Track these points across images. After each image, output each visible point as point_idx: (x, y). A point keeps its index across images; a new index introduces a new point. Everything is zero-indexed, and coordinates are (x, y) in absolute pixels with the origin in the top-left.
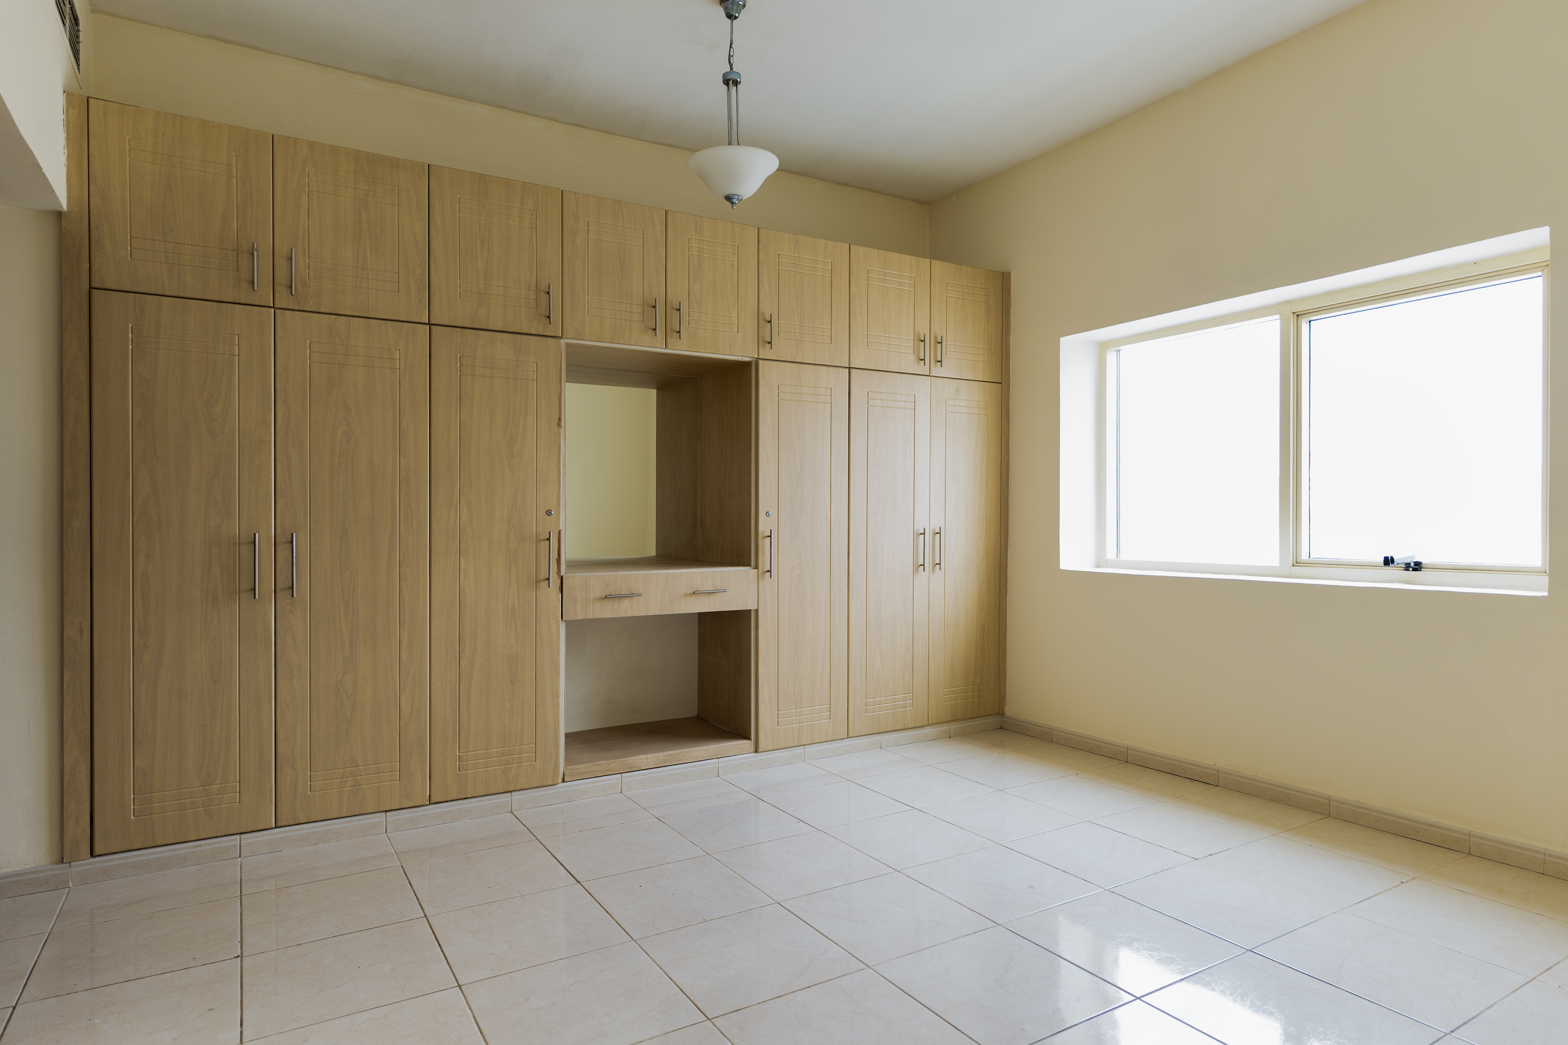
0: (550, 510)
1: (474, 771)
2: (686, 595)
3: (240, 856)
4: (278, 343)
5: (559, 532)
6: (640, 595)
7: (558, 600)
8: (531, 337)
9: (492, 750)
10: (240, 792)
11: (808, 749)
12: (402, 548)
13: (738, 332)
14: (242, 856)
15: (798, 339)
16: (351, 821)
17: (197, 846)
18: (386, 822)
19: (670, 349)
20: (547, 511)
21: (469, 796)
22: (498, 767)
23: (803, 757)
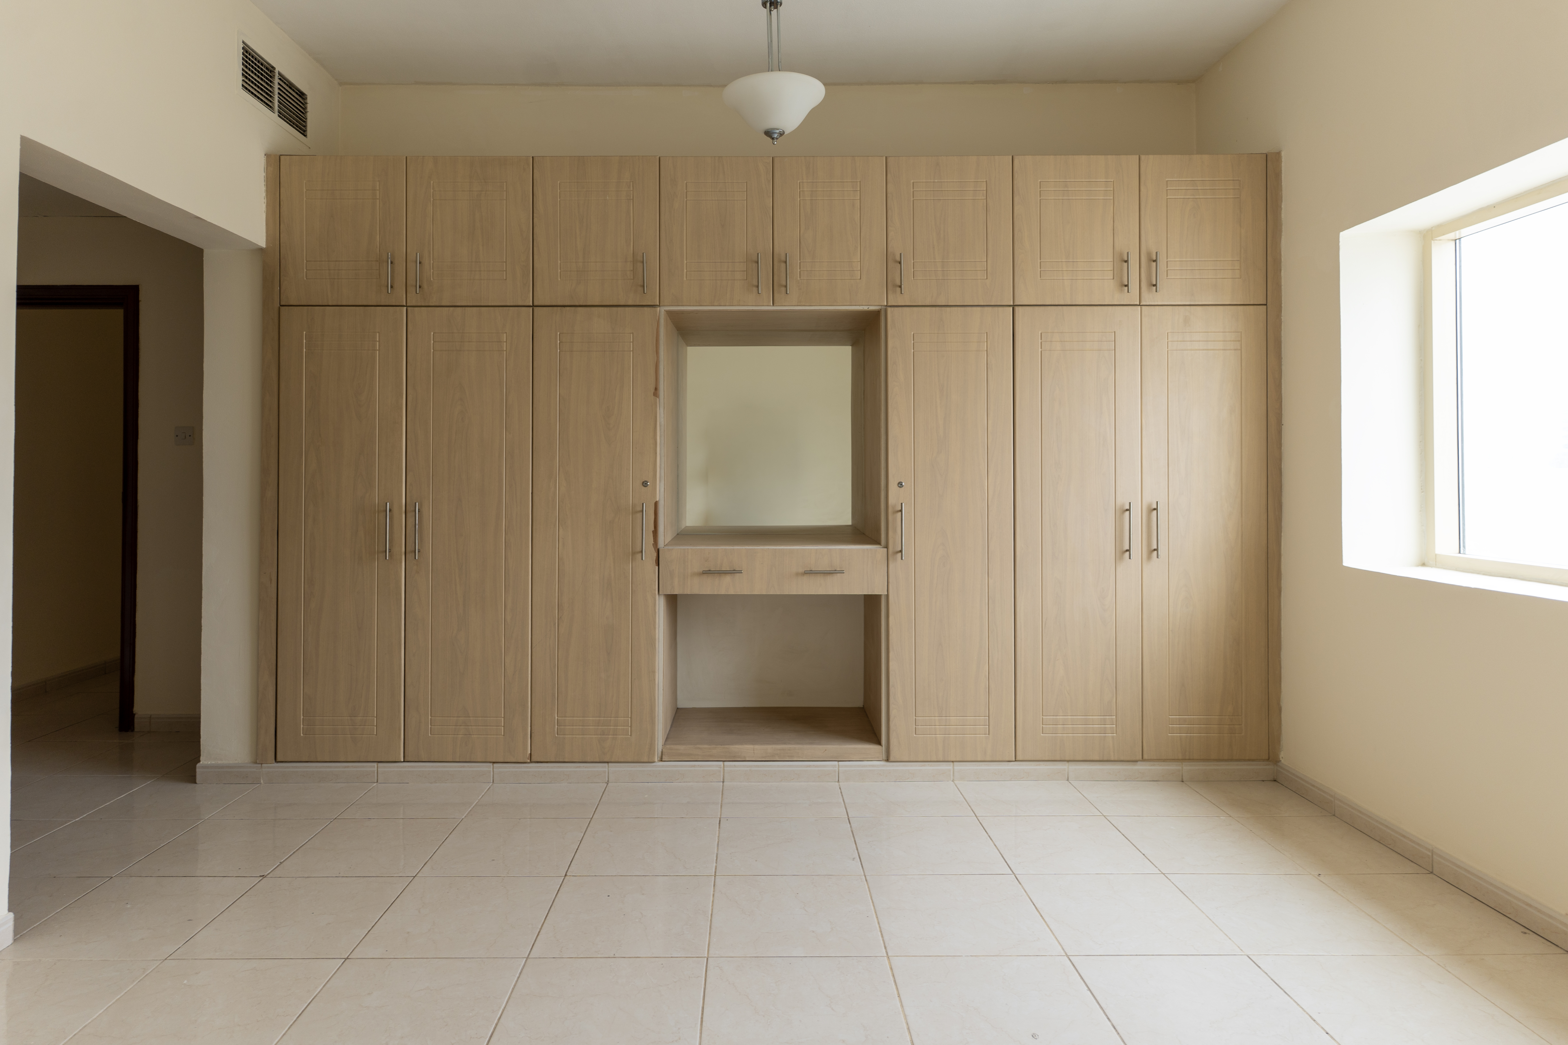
0: (645, 481)
1: (571, 736)
2: (797, 574)
3: (377, 782)
4: (409, 336)
5: (656, 504)
6: (740, 572)
7: (655, 573)
8: (627, 309)
9: (588, 718)
10: (376, 726)
11: (958, 767)
12: (507, 517)
13: (860, 279)
14: (379, 782)
15: (941, 278)
16: (464, 767)
17: (346, 767)
18: (493, 773)
19: (779, 306)
20: (643, 483)
21: (566, 760)
22: (594, 736)
23: (952, 776)
